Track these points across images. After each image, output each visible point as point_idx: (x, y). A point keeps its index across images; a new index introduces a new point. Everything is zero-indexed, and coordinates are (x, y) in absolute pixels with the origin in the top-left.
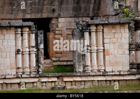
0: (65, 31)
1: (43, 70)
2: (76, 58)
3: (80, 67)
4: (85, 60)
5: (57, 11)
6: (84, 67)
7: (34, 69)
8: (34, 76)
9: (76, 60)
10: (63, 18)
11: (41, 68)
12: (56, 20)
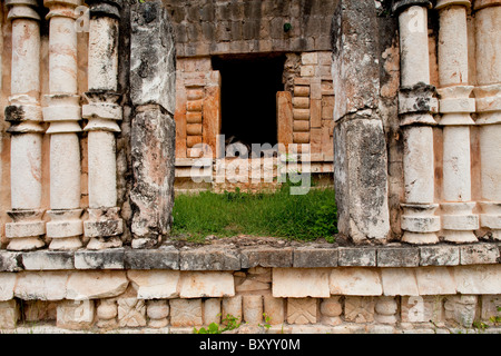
0: (319, 85)
1: (151, 228)
2: (355, 161)
3: (373, 213)
4: (401, 170)
5: (297, 32)
6: (394, 212)
7: (103, 219)
8: (94, 263)
9: (354, 175)
10: (313, 54)
11: (144, 214)
12: (295, 58)
